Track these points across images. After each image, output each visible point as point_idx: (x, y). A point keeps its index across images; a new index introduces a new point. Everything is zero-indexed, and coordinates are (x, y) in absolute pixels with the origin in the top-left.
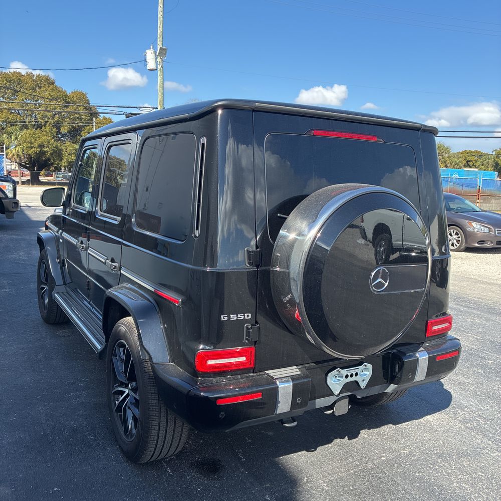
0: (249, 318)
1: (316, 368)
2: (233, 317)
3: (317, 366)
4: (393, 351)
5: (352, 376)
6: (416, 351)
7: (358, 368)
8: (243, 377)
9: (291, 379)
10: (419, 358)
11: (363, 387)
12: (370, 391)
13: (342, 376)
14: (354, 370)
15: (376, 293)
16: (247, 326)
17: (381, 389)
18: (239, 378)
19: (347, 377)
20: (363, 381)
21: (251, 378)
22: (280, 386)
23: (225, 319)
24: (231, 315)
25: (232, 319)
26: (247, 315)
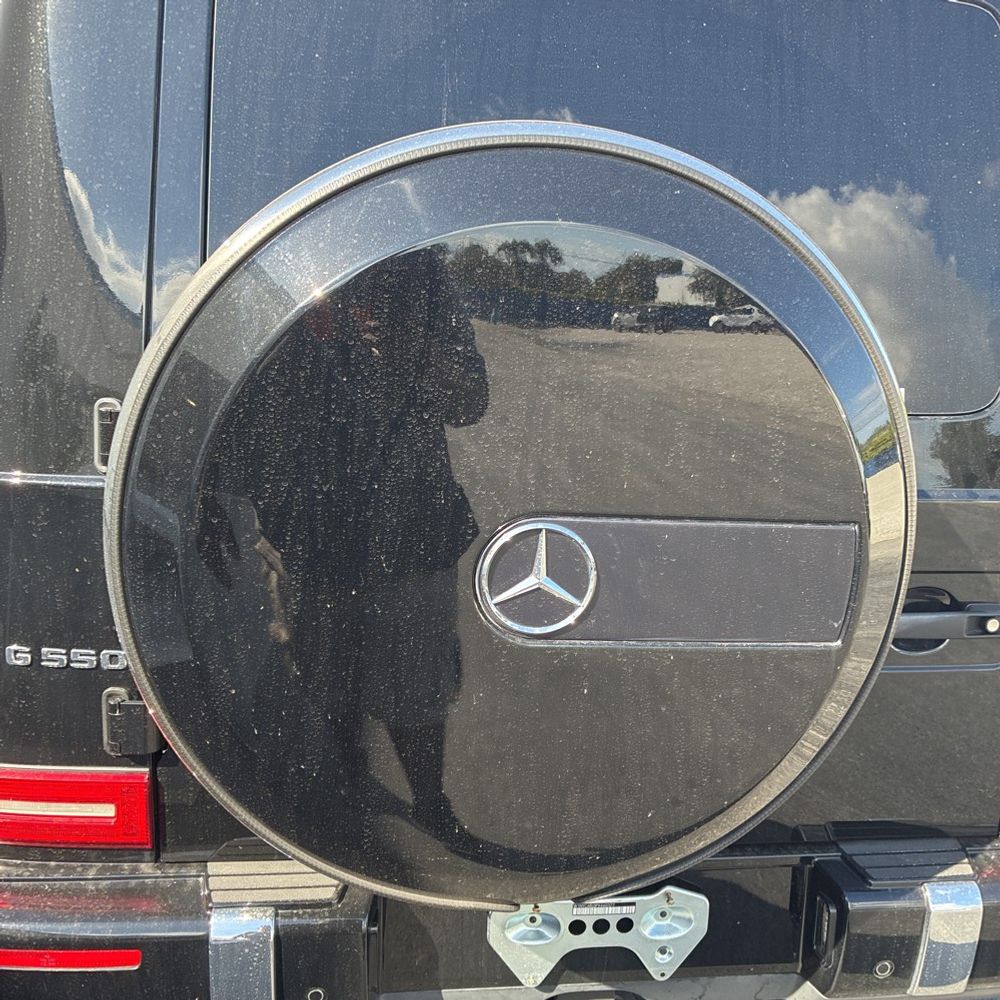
0: (116, 666)
2: (53, 657)
5: (601, 926)
6: (927, 878)
7: (633, 904)
8: (108, 875)
9: (277, 915)
10: (931, 906)
11: (663, 975)
12: (705, 989)
13: (554, 924)
14: (611, 910)
15: (519, 641)
16: (110, 696)
17: (761, 989)
18: (91, 874)
19: (577, 927)
20: (663, 951)
21: (133, 882)
22: (213, 937)
23: (19, 663)
24: (44, 650)
25: (51, 664)
26: (111, 656)
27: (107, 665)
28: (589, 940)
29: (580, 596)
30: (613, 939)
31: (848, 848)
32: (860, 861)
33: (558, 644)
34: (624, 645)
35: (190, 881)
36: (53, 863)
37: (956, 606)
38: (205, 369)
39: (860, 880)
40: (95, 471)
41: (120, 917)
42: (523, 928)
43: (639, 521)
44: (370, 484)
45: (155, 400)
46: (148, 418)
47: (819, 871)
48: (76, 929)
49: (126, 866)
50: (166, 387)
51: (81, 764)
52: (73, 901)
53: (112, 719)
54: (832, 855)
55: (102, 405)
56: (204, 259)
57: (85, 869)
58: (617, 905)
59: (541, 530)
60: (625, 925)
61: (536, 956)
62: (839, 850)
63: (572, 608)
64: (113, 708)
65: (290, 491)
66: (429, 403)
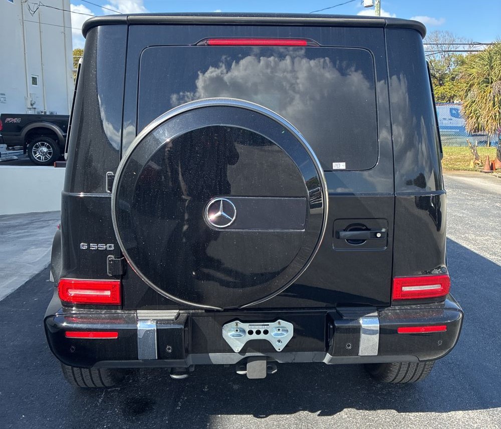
0: (111, 249)
1: (205, 316)
2: (94, 246)
3: (205, 314)
4: (328, 311)
5: (258, 332)
6: (361, 316)
7: (268, 325)
8: (108, 313)
9: (157, 323)
10: (362, 325)
11: (279, 349)
12: (295, 357)
13: (244, 331)
14: (261, 327)
15: (217, 229)
16: (109, 258)
17: (314, 357)
18: (103, 312)
19: (251, 332)
20: (279, 341)
21: (115, 315)
22: (139, 329)
23: (84, 248)
24: (91, 244)
25: (93, 249)
26: (110, 246)
27: (109, 249)
28: (255, 336)
29: (232, 218)
30: (262, 336)
31: (338, 309)
32: (341, 312)
33: (227, 230)
34: (245, 230)
35: (132, 315)
36: (92, 310)
37: (367, 229)
38: (137, 162)
39: (340, 317)
40: (106, 192)
41: (112, 323)
42: (233, 333)
43: (246, 198)
44: (177, 189)
45: (125, 170)
46: (123, 174)
47: (328, 315)
48: (99, 326)
49: (113, 311)
50: (128, 167)
51: (100, 279)
52: (99, 319)
53: (110, 264)
54: (334, 311)
55: (108, 174)
56: (137, 135)
57: (101, 311)
58: (263, 325)
59: (221, 200)
60: (266, 332)
61: (238, 342)
62: (336, 309)
63: (230, 220)
64: (110, 261)
65: (158, 192)
66: (191, 169)
